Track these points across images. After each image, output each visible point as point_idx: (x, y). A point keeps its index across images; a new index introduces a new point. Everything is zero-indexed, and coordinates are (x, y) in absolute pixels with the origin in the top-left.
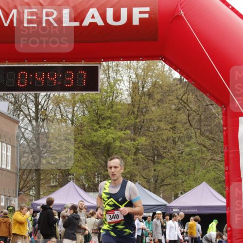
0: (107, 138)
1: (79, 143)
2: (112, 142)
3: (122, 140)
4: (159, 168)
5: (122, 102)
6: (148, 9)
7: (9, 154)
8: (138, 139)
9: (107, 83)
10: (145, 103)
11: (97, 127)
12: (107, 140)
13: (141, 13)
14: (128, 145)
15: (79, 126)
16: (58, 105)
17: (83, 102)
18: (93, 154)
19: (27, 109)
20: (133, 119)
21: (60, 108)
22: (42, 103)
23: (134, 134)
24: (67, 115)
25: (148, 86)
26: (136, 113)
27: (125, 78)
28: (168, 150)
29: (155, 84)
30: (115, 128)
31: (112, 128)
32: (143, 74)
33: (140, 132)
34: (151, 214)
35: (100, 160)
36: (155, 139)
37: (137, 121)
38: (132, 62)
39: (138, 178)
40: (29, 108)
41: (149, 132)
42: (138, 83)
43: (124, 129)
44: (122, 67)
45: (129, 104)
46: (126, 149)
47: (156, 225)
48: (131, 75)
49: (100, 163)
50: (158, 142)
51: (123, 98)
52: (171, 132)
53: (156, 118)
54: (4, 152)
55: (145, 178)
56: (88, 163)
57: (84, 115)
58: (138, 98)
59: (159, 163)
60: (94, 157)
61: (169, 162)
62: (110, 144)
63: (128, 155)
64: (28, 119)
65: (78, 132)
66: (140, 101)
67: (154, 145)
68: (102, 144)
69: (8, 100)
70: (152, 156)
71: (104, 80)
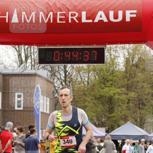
0: (110, 93)
1: (92, 96)
2: (113, 95)
3: (119, 94)
4: (143, 112)
5: (119, 70)
6: (135, 11)
7: (48, 103)
8: (130, 93)
9: (110, 58)
10: (134, 71)
11: (104, 86)
12: (109, 94)
13: (131, 14)
14: (123, 97)
15: (92, 86)
16: (79, 72)
17: (94, 70)
18: (101, 103)
19: (59, 75)
20: (127, 81)
21: (80, 74)
22: (69, 71)
23: (127, 91)
24: (84, 79)
25: (136, 60)
26: (128, 77)
27: (121, 55)
28: (149, 101)
29: (140, 59)
30: (115, 87)
31: (113, 87)
32: (132, 52)
33: (131, 90)
34: (138, 141)
35: (105, 107)
36: (140, 94)
37: (129, 82)
38: (125, 45)
39: (129, 118)
40: (60, 75)
41: (136, 89)
42: (129, 58)
43: (120, 88)
44: (119, 48)
45: (124, 72)
46: (122, 100)
47: (141, 148)
48: (125, 53)
49: (106, 109)
50: (142, 95)
51: (120, 68)
52: (151, 89)
53: (141, 80)
54: (45, 102)
55: (134, 119)
56: (98, 109)
57: (95, 79)
58: (129, 68)
59: (143, 109)
60: (102, 105)
61: (150, 108)
62: (112, 97)
63: (124, 104)
64: (60, 81)
65: (92, 89)
66: (131, 70)
67: (139, 97)
68: (107, 97)
69: (47, 69)
70: (138, 105)
71: (108, 56)
